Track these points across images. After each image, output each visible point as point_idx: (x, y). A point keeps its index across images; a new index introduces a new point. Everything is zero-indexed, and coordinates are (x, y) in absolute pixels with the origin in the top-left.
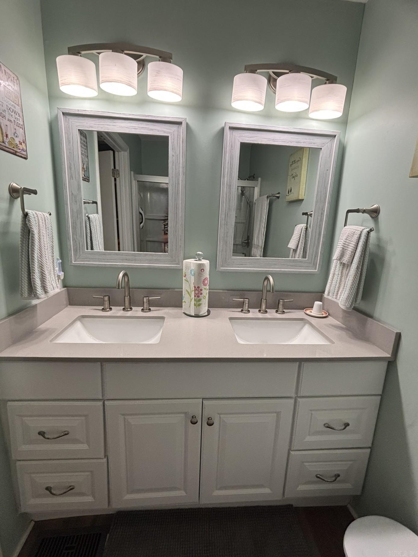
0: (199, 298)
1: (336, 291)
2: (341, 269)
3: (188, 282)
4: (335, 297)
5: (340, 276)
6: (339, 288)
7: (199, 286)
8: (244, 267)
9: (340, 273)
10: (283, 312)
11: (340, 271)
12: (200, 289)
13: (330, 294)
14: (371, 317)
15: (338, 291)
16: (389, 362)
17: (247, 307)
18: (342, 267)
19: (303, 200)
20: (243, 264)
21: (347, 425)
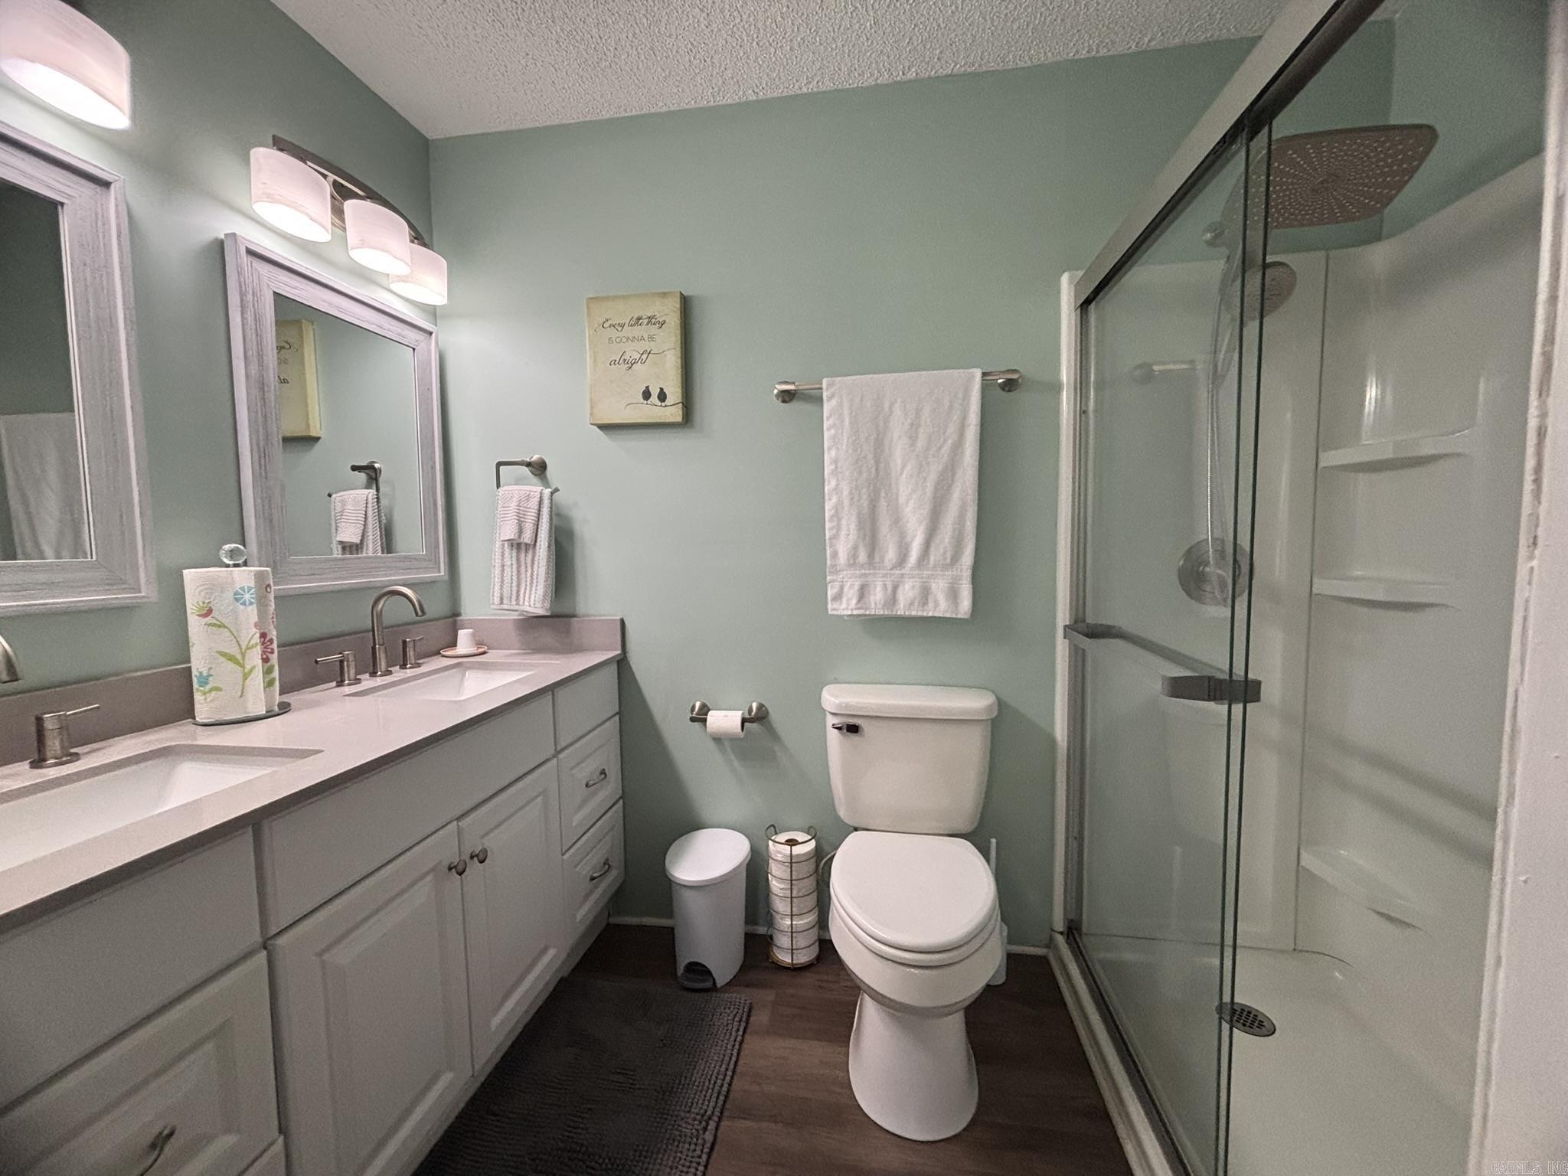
0: (269, 664)
1: (514, 593)
2: (514, 554)
3: (225, 627)
4: (514, 603)
5: (515, 566)
6: (519, 585)
7: (266, 631)
8: (321, 580)
9: (514, 562)
10: (419, 665)
11: (514, 559)
12: (267, 639)
13: (505, 601)
14: (574, 616)
15: (518, 592)
16: (618, 662)
17: (352, 672)
18: (515, 551)
19: (318, 439)
20: (316, 572)
21: (603, 772)
